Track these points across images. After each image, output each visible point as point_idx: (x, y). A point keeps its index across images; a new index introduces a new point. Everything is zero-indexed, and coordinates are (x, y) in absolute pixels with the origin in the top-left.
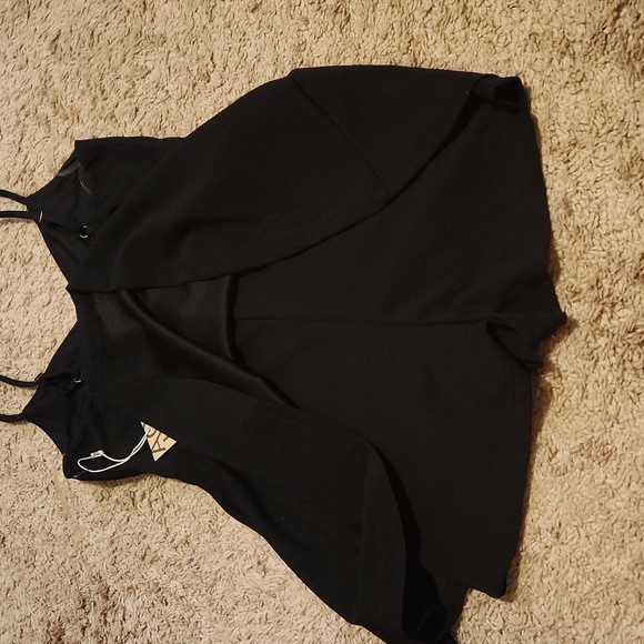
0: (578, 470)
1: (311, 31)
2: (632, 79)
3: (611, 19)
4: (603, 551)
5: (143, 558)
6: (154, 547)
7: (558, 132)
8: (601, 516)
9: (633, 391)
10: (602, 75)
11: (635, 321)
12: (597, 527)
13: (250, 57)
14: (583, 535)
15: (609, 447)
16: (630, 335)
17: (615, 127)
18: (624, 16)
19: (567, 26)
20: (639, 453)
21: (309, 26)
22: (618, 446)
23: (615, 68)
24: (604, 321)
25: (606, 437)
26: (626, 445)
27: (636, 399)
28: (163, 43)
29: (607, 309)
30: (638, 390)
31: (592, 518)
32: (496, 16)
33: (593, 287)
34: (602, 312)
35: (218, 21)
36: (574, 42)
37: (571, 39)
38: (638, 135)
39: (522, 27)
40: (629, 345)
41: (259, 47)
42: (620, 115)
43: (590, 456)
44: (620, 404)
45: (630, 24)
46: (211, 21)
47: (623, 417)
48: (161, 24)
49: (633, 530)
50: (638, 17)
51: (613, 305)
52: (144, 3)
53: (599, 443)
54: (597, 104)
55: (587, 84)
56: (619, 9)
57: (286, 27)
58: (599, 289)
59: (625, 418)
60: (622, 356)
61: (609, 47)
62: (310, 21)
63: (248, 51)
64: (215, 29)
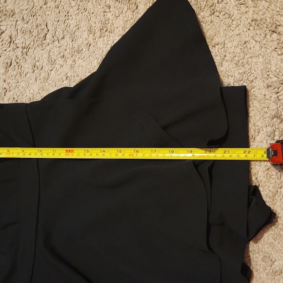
1: (112, 13)
13: (72, 26)
19: (275, 16)
21: (111, 10)
28: (12, 16)
32: (231, 9)
36: (279, 26)
39: (247, 16)
41: (78, 20)
46: (45, 4)
48: (12, 4)
57: (96, 9)
62: (112, 7)
63: (70, 22)
64: (48, 9)
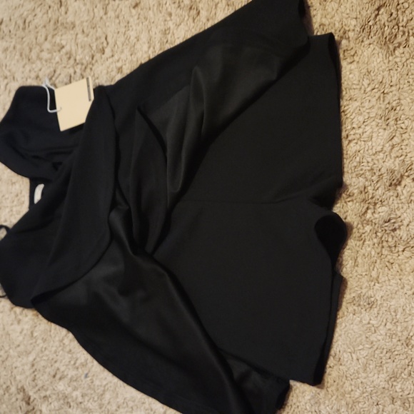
0: (351, 315)
1: (174, 21)
2: (388, 55)
3: (373, 15)
4: (368, 369)
5: (54, 376)
6: (62, 369)
8: (367, 346)
9: (389, 262)
10: (367, 52)
11: (390, 214)
12: (364, 353)
13: (132, 38)
14: (355, 358)
15: (372, 299)
16: (386, 224)
17: (377, 86)
18: (382, 14)
19: (344, 20)
20: (392, 303)
21: (172, 17)
22: (379, 298)
23: (376, 48)
24: (369, 215)
25: (371, 293)
26: (384, 298)
27: (390, 267)
28: (73, 28)
29: (371, 206)
30: (391, 261)
31: (361, 347)
33: (361, 192)
34: (368, 208)
35: (111, 14)
36: (349, 31)
37: (347, 29)
38: (391, 92)
40: (386, 230)
41: (138, 31)
42: (380, 78)
43: (359, 305)
44: (380, 270)
45: (386, 19)
46: (106, 14)
47: (382, 279)
48: (72, 16)
49: (388, 355)
50: (391, 15)
51: (375, 204)
52: (61, 2)
53: (365, 297)
54: (364, 71)
55: (358, 58)
56: (378, 9)
57: (157, 18)
58: (366, 193)
59: (383, 279)
60: (381, 238)
61: (372, 34)
62: (173, 15)
63: (131, 34)
64: (109, 19)
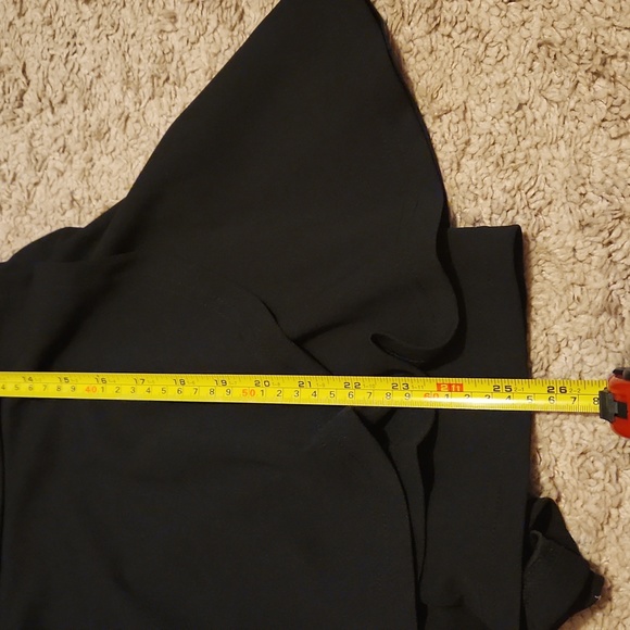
1: (181, 33)
7: (590, 196)
13: (84, 71)
19: (601, 32)
21: (178, 25)
32: (482, 14)
35: (33, 14)
36: (613, 57)
39: (525, 33)
41: (97, 55)
57: (141, 26)
62: (179, 18)
63: (81, 61)
64: (28, 27)
